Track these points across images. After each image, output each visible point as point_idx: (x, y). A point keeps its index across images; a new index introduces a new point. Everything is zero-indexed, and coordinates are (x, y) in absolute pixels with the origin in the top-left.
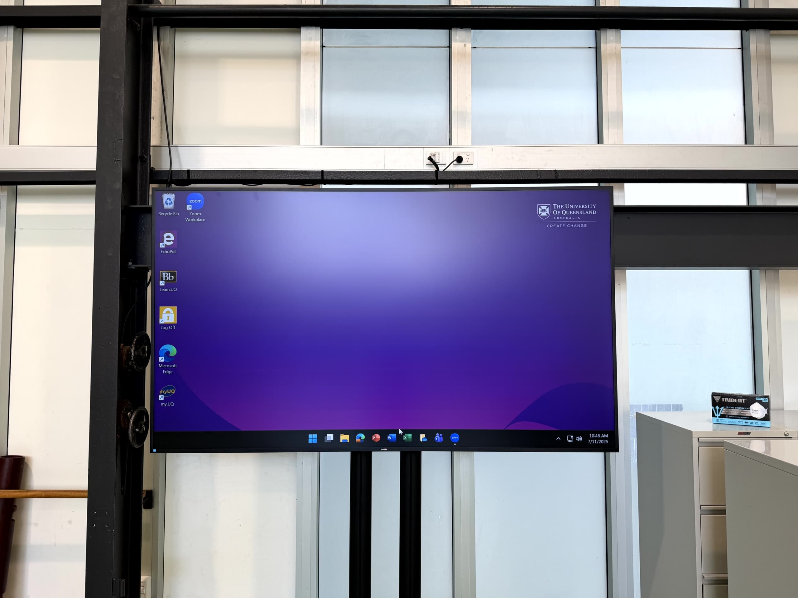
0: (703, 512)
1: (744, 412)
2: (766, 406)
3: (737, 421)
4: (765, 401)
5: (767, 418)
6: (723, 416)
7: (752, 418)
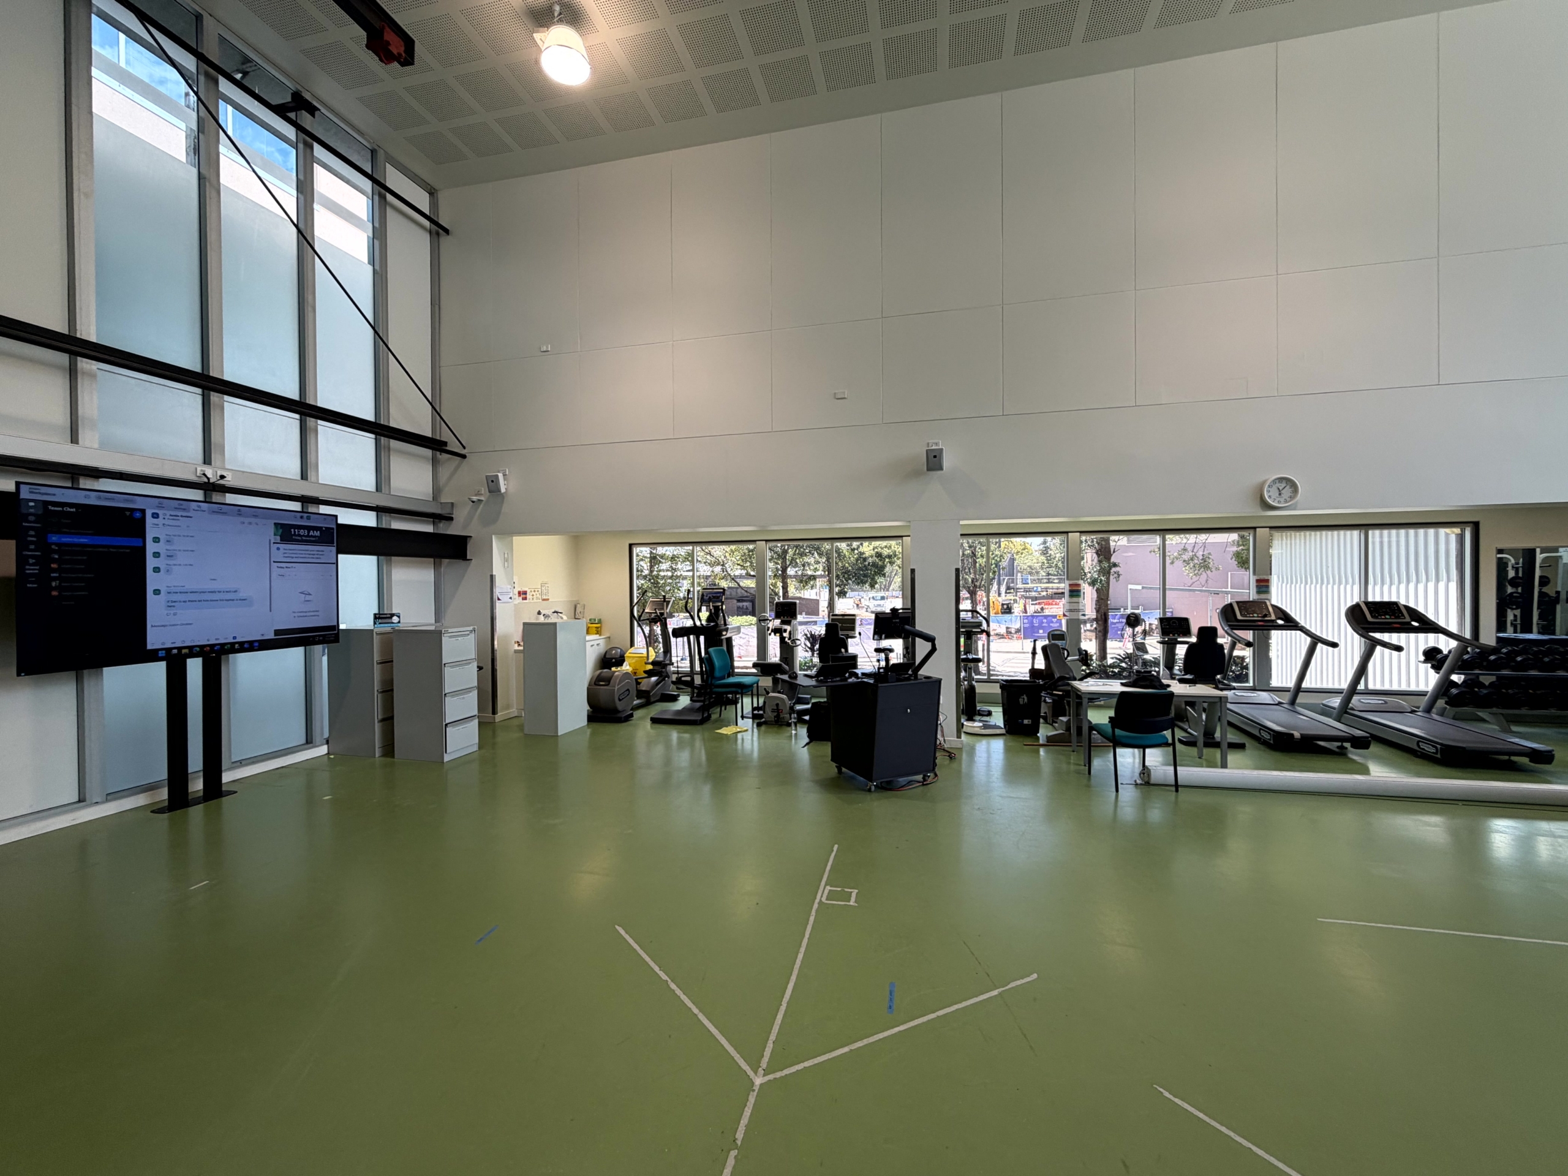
0: (377, 663)
1: (389, 621)
2: (399, 617)
3: (386, 625)
4: (398, 615)
5: (399, 622)
6: (380, 623)
7: (393, 623)
